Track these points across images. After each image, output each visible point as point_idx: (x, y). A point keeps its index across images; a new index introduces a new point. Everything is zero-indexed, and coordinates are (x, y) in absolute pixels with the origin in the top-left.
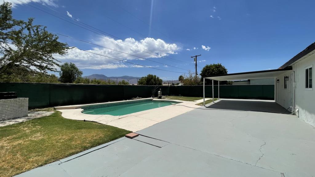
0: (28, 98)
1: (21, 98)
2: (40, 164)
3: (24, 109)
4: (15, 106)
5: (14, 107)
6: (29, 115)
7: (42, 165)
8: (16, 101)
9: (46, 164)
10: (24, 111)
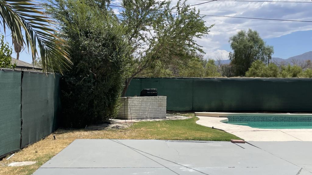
0: (166, 97)
1: (160, 97)
2: (157, 138)
3: (163, 109)
4: (155, 104)
5: (154, 106)
6: (167, 117)
7: (157, 139)
8: (156, 99)
9: (160, 139)
10: (163, 111)
